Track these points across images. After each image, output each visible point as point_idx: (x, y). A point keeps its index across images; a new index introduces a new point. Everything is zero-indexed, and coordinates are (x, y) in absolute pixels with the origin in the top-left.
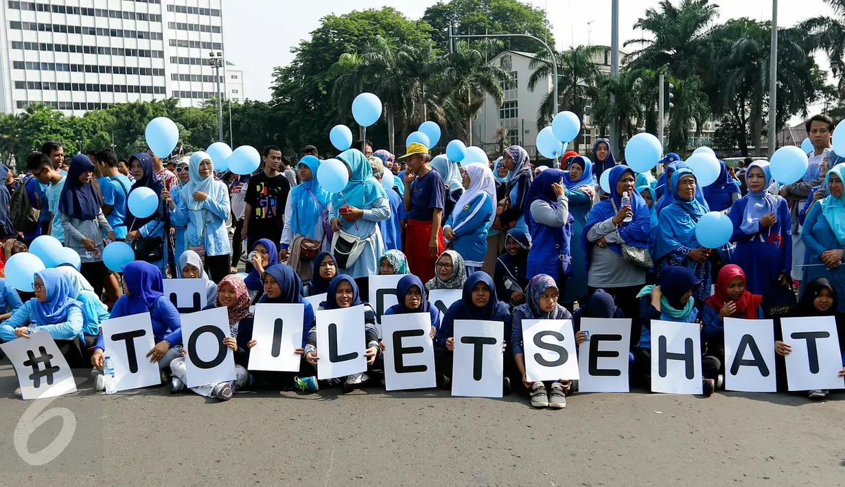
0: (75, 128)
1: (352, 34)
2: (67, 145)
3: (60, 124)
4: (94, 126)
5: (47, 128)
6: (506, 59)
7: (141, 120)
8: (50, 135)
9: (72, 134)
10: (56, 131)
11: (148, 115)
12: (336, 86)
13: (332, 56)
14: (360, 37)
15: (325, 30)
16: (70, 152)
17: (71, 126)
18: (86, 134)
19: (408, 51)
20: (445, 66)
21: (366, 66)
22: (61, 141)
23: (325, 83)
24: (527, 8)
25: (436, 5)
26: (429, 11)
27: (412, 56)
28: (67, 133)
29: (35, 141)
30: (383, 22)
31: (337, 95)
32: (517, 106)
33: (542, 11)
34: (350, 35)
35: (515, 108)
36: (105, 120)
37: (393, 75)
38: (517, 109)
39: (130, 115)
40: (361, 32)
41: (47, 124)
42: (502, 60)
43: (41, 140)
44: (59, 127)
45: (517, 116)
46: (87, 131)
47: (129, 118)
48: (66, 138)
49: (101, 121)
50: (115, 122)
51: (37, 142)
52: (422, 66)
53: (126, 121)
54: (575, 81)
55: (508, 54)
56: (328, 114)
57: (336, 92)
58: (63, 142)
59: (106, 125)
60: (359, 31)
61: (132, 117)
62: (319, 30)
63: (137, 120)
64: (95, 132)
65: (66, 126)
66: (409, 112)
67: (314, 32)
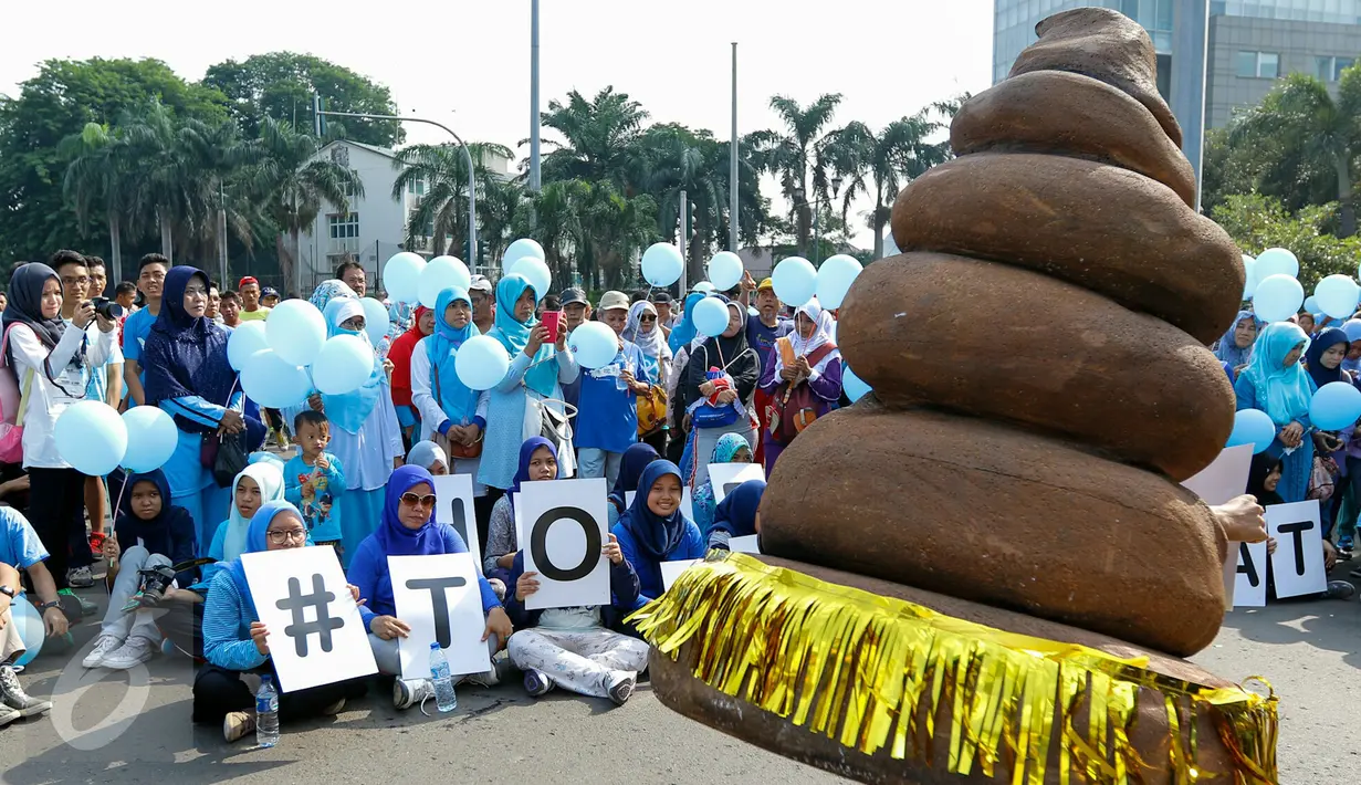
1: (95, 94)
6: (339, 151)
12: (70, 172)
13: (59, 125)
14: (108, 100)
15: (43, 81)
19: (195, 127)
20: (260, 156)
21: (124, 145)
23: (49, 166)
24: (364, 81)
25: (225, 62)
26: (212, 70)
27: (202, 135)
30: (144, 80)
31: (72, 189)
32: (357, 221)
33: (387, 89)
34: (90, 95)
35: (354, 223)
37: (171, 162)
38: (357, 226)
40: (110, 92)
42: (333, 152)
45: (357, 235)
52: (221, 152)
54: (458, 190)
55: (343, 144)
56: (50, 217)
57: (71, 182)
60: (105, 88)
62: (35, 81)
66: (198, 222)
67: (26, 83)
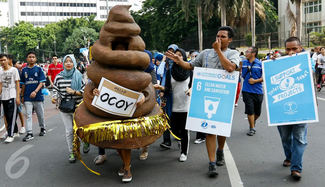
0: (38, 33)
2: (32, 42)
3: (30, 31)
4: (48, 32)
5: (22, 33)
7: (73, 28)
8: (23, 37)
9: (36, 37)
10: (27, 35)
11: (77, 25)
16: (34, 47)
17: (36, 32)
18: (43, 36)
22: (30, 40)
28: (33, 36)
29: (15, 41)
36: (54, 28)
39: (67, 25)
41: (22, 31)
43: (18, 40)
44: (29, 33)
46: (44, 34)
47: (66, 27)
48: (32, 39)
49: (53, 29)
50: (60, 29)
51: (16, 42)
53: (65, 28)
58: (31, 41)
59: (54, 31)
61: (68, 26)
63: (70, 28)
64: (48, 35)
65: (33, 32)
